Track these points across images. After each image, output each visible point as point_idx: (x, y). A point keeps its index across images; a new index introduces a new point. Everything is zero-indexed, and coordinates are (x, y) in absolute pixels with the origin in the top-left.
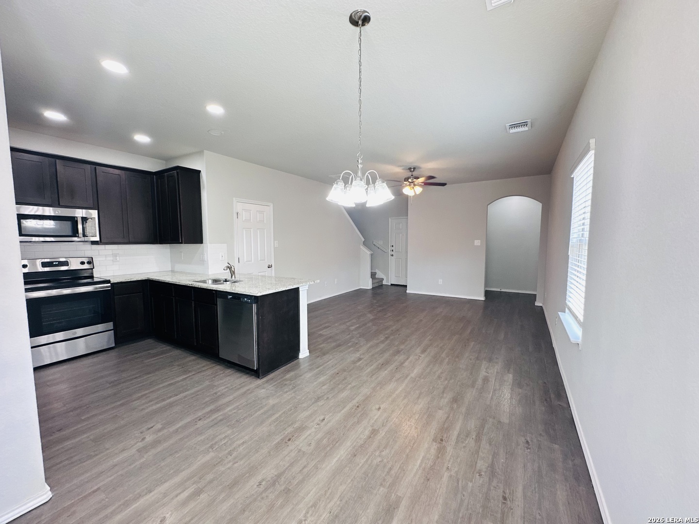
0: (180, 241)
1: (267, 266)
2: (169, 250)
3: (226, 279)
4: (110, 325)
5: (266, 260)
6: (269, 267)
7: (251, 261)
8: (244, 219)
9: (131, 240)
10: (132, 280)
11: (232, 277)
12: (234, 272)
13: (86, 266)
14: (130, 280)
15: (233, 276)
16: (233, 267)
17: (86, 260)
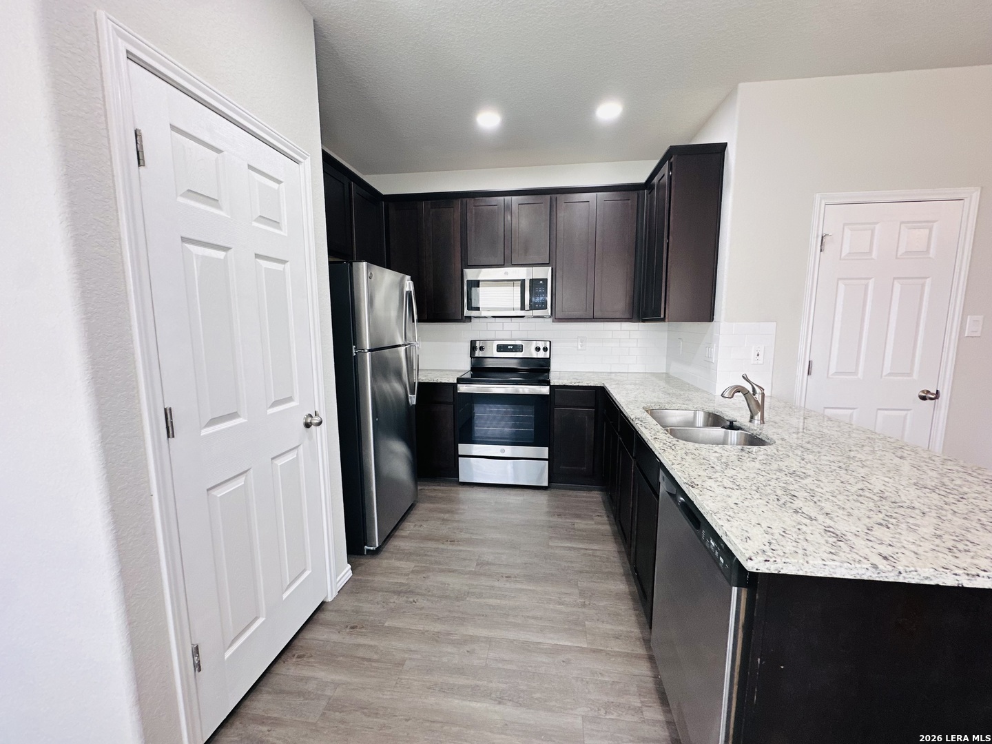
0: (662, 316)
1: (918, 392)
2: (665, 335)
3: (731, 422)
4: (544, 452)
5: (915, 376)
6: (923, 398)
7: (856, 373)
8: (846, 251)
9: (597, 314)
10: (580, 384)
11: (752, 417)
12: (761, 407)
13: (541, 354)
14: (577, 384)
15: (758, 417)
16: (758, 390)
17: (541, 345)
